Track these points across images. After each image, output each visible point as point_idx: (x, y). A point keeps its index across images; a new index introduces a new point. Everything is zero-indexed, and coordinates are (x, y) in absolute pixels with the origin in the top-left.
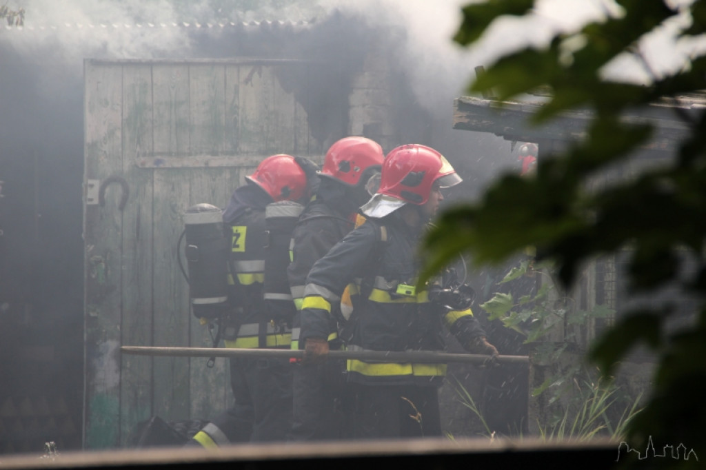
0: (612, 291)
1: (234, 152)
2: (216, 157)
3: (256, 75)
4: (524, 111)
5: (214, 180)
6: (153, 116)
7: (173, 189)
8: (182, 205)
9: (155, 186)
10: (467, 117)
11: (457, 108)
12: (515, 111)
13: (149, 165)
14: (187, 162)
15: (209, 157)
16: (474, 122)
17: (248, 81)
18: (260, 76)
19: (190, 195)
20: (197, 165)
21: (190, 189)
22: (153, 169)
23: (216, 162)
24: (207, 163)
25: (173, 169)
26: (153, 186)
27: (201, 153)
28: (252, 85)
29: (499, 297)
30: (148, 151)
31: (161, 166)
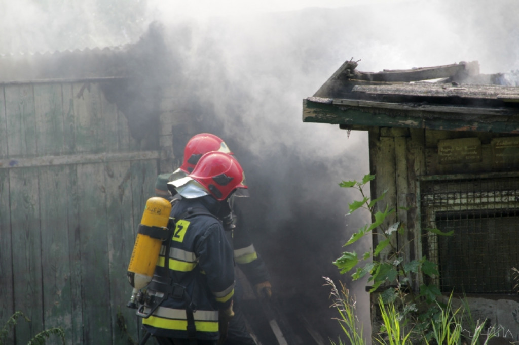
0: (435, 243)
1: (71, 152)
2: (58, 157)
3: (86, 91)
4: (360, 105)
5: (57, 175)
6: (6, 127)
7: (25, 184)
8: (33, 196)
9: (11, 181)
10: (315, 112)
11: (306, 106)
12: (353, 106)
13: (5, 166)
14: (35, 162)
15: (52, 157)
16: (320, 116)
17: (80, 95)
18: (89, 91)
19: (39, 188)
20: (43, 164)
21: (39, 184)
22: (9, 169)
23: (58, 161)
24: (51, 162)
25: (24, 168)
26: (9, 183)
27: (46, 154)
28: (83, 99)
29: (347, 255)
30: (4, 155)
31: (15, 166)
